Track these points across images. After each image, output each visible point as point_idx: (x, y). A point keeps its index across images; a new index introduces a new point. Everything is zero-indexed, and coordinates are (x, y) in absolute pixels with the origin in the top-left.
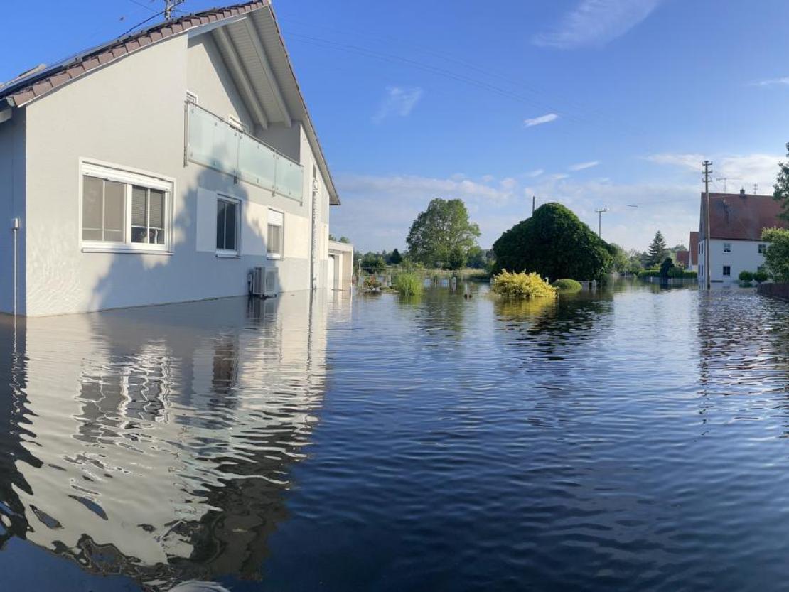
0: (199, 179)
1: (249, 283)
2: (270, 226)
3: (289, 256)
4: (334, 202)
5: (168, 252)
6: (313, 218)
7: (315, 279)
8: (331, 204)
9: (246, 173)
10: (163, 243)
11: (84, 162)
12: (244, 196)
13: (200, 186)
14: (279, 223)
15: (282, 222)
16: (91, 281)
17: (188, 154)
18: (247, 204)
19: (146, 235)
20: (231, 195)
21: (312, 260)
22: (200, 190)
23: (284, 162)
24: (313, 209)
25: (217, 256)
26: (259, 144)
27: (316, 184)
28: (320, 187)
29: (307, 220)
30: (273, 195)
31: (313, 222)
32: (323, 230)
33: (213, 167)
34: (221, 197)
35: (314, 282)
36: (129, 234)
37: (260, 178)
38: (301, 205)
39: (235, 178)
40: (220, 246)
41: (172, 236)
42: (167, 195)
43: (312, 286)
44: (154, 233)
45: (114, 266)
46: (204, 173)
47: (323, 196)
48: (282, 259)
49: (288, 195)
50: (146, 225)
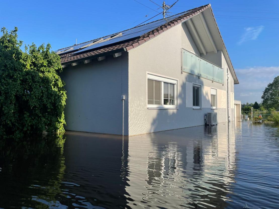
0: (186, 78)
1: (205, 119)
2: (211, 95)
3: (219, 108)
4: (236, 82)
5: (176, 108)
6: (228, 90)
7: (230, 117)
8: (234, 84)
9: (203, 74)
10: (174, 105)
11: (148, 74)
12: (202, 83)
13: (187, 81)
14: (215, 94)
15: (216, 93)
16: (151, 120)
17: (183, 69)
18: (203, 87)
19: (168, 102)
20: (197, 84)
21: (228, 109)
22: (187, 83)
23: (216, 68)
24: (227, 87)
25: (193, 109)
26: (207, 62)
27: (228, 75)
28: (230, 76)
29: (225, 91)
30: (212, 82)
31: (228, 92)
32: (232, 95)
33: (191, 73)
34: (194, 85)
35: (229, 118)
36: (163, 102)
37: (208, 76)
38: (223, 85)
39: (199, 77)
40: (194, 105)
41: (178, 102)
42: (175, 85)
43: (228, 120)
44: (171, 101)
45: (159, 115)
46: (188, 76)
47: (231, 80)
48: (216, 109)
49: (218, 82)
50: (168, 98)
